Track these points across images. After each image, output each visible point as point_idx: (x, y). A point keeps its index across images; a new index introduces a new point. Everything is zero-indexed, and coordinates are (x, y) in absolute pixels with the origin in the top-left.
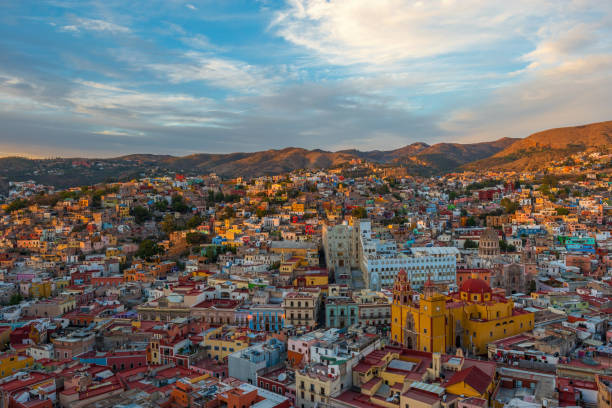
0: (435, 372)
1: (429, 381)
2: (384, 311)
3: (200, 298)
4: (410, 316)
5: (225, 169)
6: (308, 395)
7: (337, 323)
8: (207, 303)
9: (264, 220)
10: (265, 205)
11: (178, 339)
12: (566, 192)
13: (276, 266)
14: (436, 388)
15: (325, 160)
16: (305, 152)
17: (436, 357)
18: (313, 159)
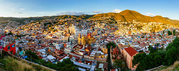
0: (84, 48)
1: (83, 49)
2: (77, 39)
3: (52, 37)
4: (81, 40)
5: (56, 18)
6: (66, 52)
7: (71, 41)
8: (53, 38)
9: (61, 26)
10: (61, 23)
11: (49, 43)
12: (101, 22)
13: (63, 33)
14: (84, 50)
15: (70, 17)
16: (67, 15)
17: (84, 46)
18: (69, 16)
